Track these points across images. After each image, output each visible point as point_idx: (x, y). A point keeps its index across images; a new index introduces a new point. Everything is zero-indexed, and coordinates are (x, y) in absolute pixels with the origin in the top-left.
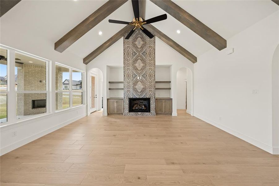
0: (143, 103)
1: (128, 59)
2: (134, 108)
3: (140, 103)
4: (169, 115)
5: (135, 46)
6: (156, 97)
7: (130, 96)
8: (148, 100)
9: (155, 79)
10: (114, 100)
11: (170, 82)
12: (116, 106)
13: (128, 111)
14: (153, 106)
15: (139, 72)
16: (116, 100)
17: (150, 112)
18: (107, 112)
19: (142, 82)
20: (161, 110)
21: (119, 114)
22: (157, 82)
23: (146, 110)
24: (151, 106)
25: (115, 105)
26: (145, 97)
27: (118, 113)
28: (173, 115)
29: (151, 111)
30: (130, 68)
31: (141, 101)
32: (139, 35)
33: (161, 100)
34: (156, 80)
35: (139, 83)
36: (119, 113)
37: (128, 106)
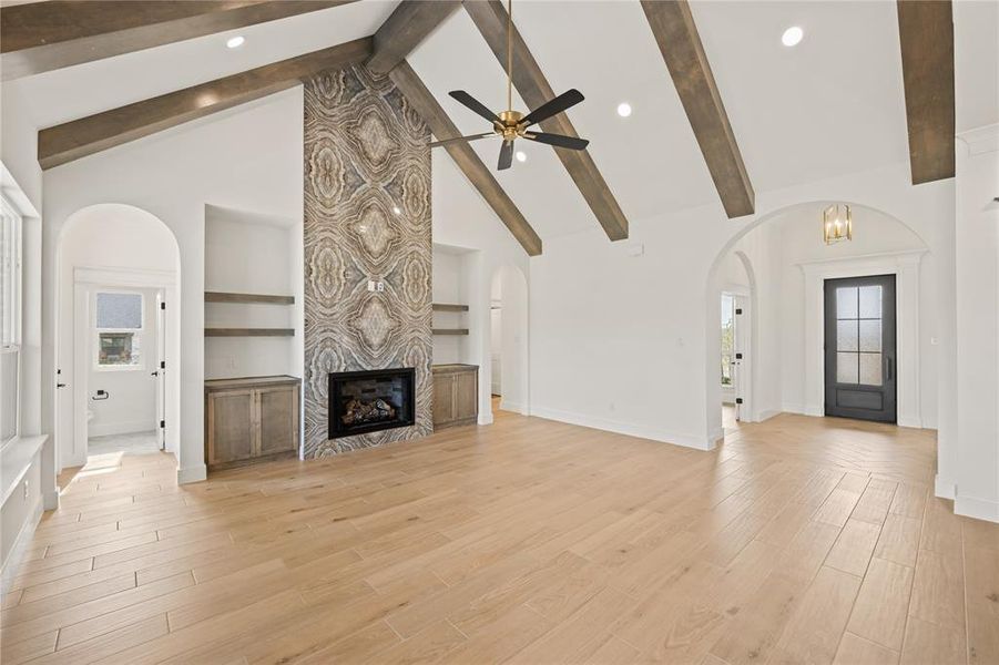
0: (374, 390)
1: (328, 196)
2: (348, 419)
3: (364, 392)
4: (467, 425)
5: (356, 145)
6: (433, 364)
7: (337, 363)
8: (407, 376)
9: (430, 297)
10: (247, 392)
11: (466, 308)
12: (258, 419)
13: (327, 435)
14: (423, 398)
15: (375, 262)
16: (259, 391)
17: (413, 423)
18: (206, 461)
19: (386, 304)
20: (445, 410)
21: (275, 457)
22: (436, 307)
23: (396, 417)
24: (417, 400)
25: (252, 416)
26: (398, 366)
27: (270, 451)
28: (480, 422)
29: (417, 420)
30: (336, 239)
31: (368, 386)
32: (374, 108)
33: (446, 375)
34: (435, 301)
35: (375, 306)
36: (278, 452)
37: (326, 412)
